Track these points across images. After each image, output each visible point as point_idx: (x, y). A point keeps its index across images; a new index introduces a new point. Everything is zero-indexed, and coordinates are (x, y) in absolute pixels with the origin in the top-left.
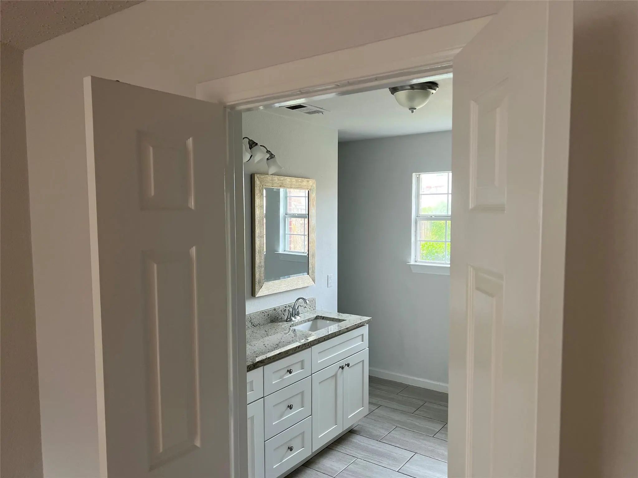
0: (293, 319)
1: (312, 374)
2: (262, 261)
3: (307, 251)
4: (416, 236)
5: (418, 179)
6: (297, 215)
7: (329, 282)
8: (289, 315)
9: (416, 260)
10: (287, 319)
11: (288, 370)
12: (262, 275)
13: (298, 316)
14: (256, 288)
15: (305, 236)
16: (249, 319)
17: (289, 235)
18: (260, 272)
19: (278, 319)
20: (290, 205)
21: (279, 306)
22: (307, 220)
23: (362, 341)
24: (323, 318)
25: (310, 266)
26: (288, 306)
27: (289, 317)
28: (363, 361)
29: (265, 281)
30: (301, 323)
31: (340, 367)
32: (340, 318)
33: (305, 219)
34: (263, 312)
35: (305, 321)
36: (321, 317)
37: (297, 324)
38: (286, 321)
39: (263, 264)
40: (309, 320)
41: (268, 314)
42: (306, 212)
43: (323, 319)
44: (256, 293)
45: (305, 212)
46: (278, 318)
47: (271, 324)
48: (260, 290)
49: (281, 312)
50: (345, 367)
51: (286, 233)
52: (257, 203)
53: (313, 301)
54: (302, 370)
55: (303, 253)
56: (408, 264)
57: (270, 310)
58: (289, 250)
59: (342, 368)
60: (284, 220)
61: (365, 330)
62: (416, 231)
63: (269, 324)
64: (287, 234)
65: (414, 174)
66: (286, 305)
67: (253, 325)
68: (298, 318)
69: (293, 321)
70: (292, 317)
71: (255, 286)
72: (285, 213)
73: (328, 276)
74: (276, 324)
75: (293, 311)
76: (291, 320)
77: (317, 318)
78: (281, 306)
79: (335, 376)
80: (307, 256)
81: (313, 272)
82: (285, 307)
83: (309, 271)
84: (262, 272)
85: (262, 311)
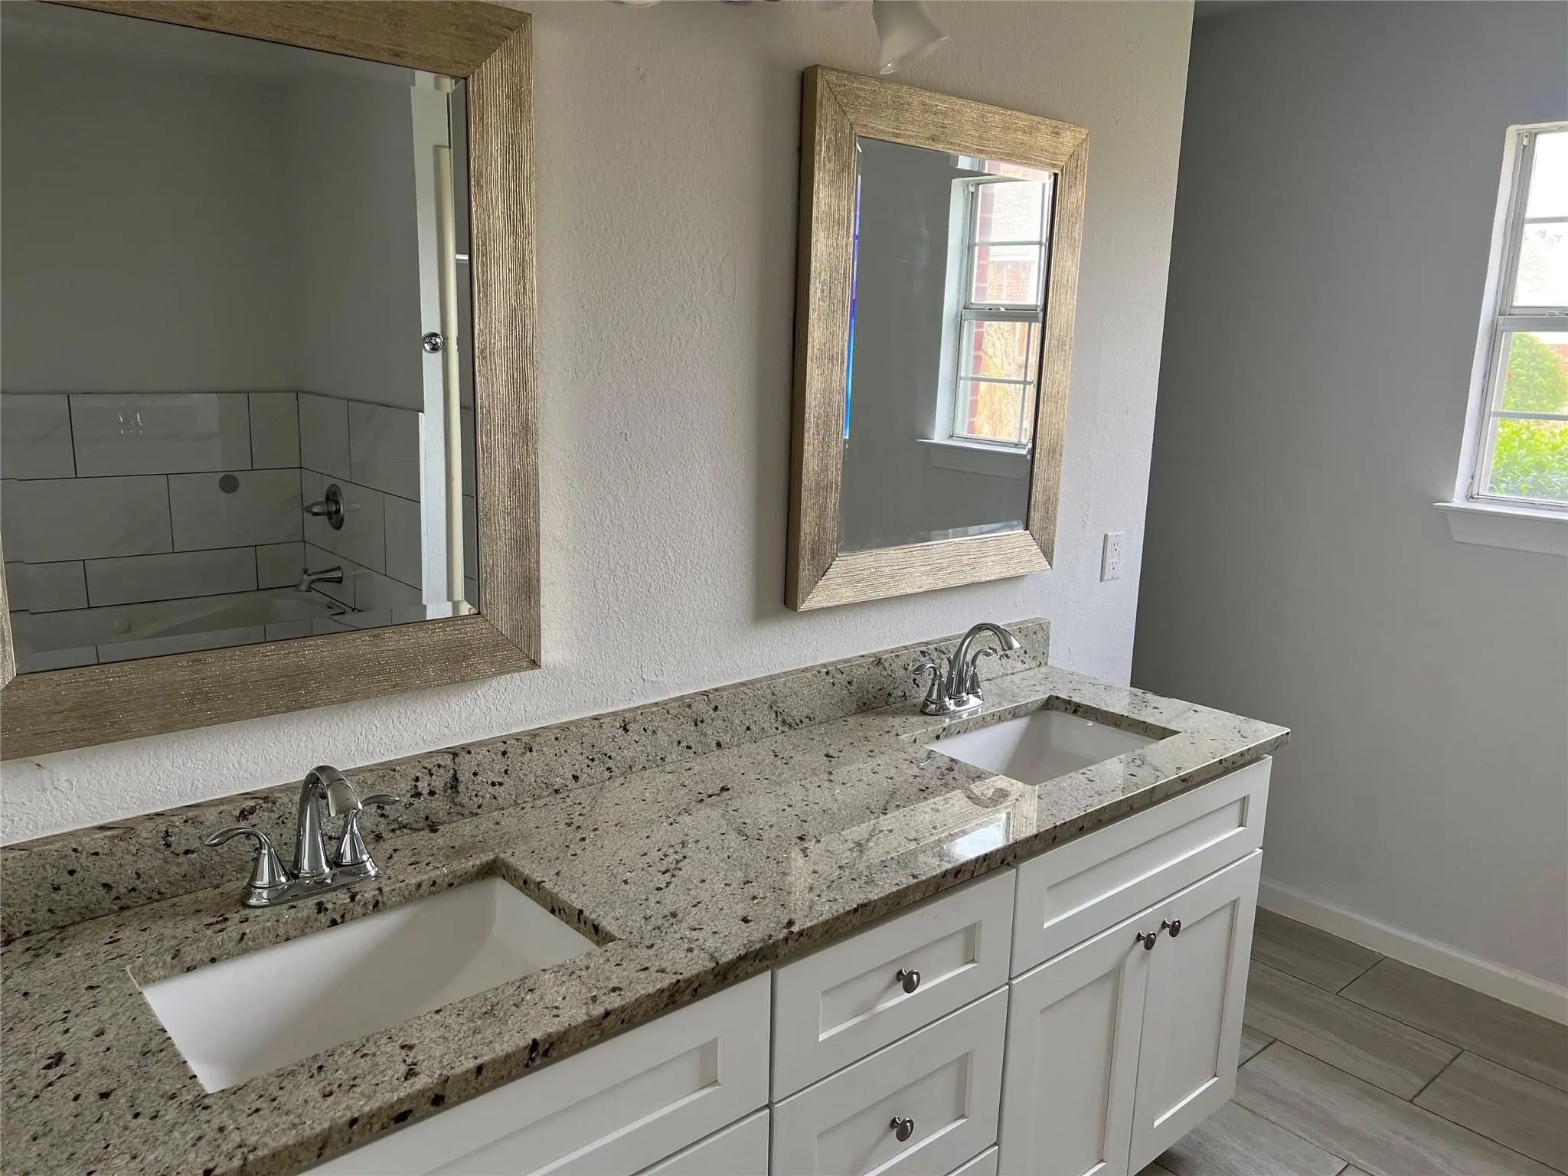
0: (950, 704)
1: (1010, 979)
2: (833, 462)
3: (1026, 439)
4: (1485, 392)
5: (1526, 155)
6: (1002, 309)
7: (1109, 560)
8: (936, 687)
9: (1475, 492)
10: (925, 705)
11: (900, 973)
12: (830, 524)
13: (971, 696)
14: (801, 573)
15: (1027, 386)
16: (769, 697)
17: (970, 382)
18: (822, 510)
19: (891, 700)
20: (982, 278)
21: (897, 650)
22: (1037, 327)
23: (1241, 825)
24: (1077, 709)
25: (1038, 495)
26: (936, 649)
27: (935, 696)
28: (1234, 904)
29: (842, 549)
30: (982, 723)
31: (1139, 937)
32: (1150, 720)
33: (1033, 324)
34: (827, 673)
35: (1000, 718)
36: (1069, 702)
37: (965, 728)
38: (923, 713)
39: (835, 475)
40: (1014, 714)
41: (848, 679)
42: (1037, 302)
43: (1075, 712)
44: (800, 596)
45: (1032, 297)
46: (890, 695)
47: (861, 719)
48: (820, 583)
49: (902, 672)
50: (1161, 935)
51: (962, 373)
52: (822, 204)
53: (1037, 634)
54: (970, 966)
55: (1016, 445)
56: (1438, 508)
57: (860, 665)
58: (965, 434)
59: (1149, 942)
60: (956, 330)
61: (1256, 781)
62: (1488, 375)
63: (851, 720)
64: (966, 379)
65: (1512, 131)
66: (927, 643)
67: (784, 722)
68: (973, 701)
69: (953, 715)
70: (947, 699)
71: (798, 565)
72: (962, 305)
73: (1106, 536)
74: (877, 721)
75: (950, 673)
76: (942, 710)
77: (1051, 704)
78: (906, 648)
79: (1115, 975)
80: (1029, 457)
81: (1050, 519)
82: (922, 652)
83: (1032, 514)
84: (830, 512)
85: (824, 666)
